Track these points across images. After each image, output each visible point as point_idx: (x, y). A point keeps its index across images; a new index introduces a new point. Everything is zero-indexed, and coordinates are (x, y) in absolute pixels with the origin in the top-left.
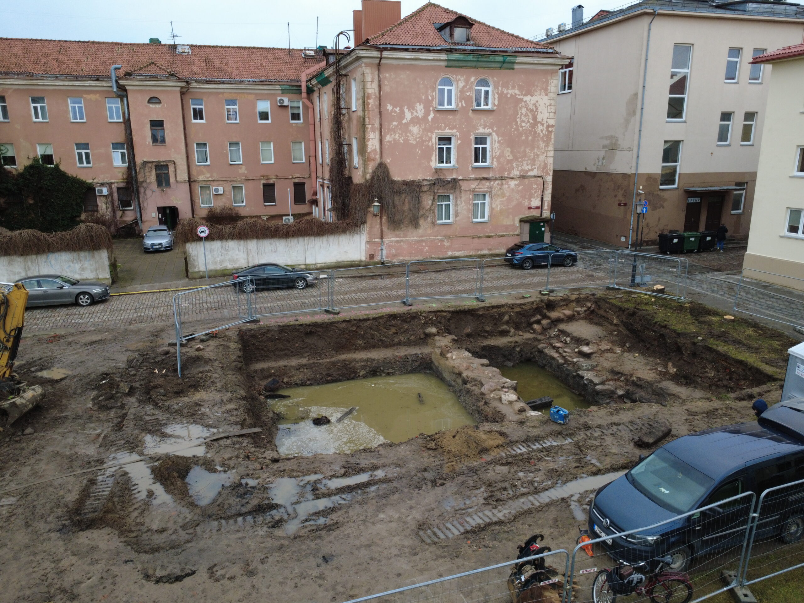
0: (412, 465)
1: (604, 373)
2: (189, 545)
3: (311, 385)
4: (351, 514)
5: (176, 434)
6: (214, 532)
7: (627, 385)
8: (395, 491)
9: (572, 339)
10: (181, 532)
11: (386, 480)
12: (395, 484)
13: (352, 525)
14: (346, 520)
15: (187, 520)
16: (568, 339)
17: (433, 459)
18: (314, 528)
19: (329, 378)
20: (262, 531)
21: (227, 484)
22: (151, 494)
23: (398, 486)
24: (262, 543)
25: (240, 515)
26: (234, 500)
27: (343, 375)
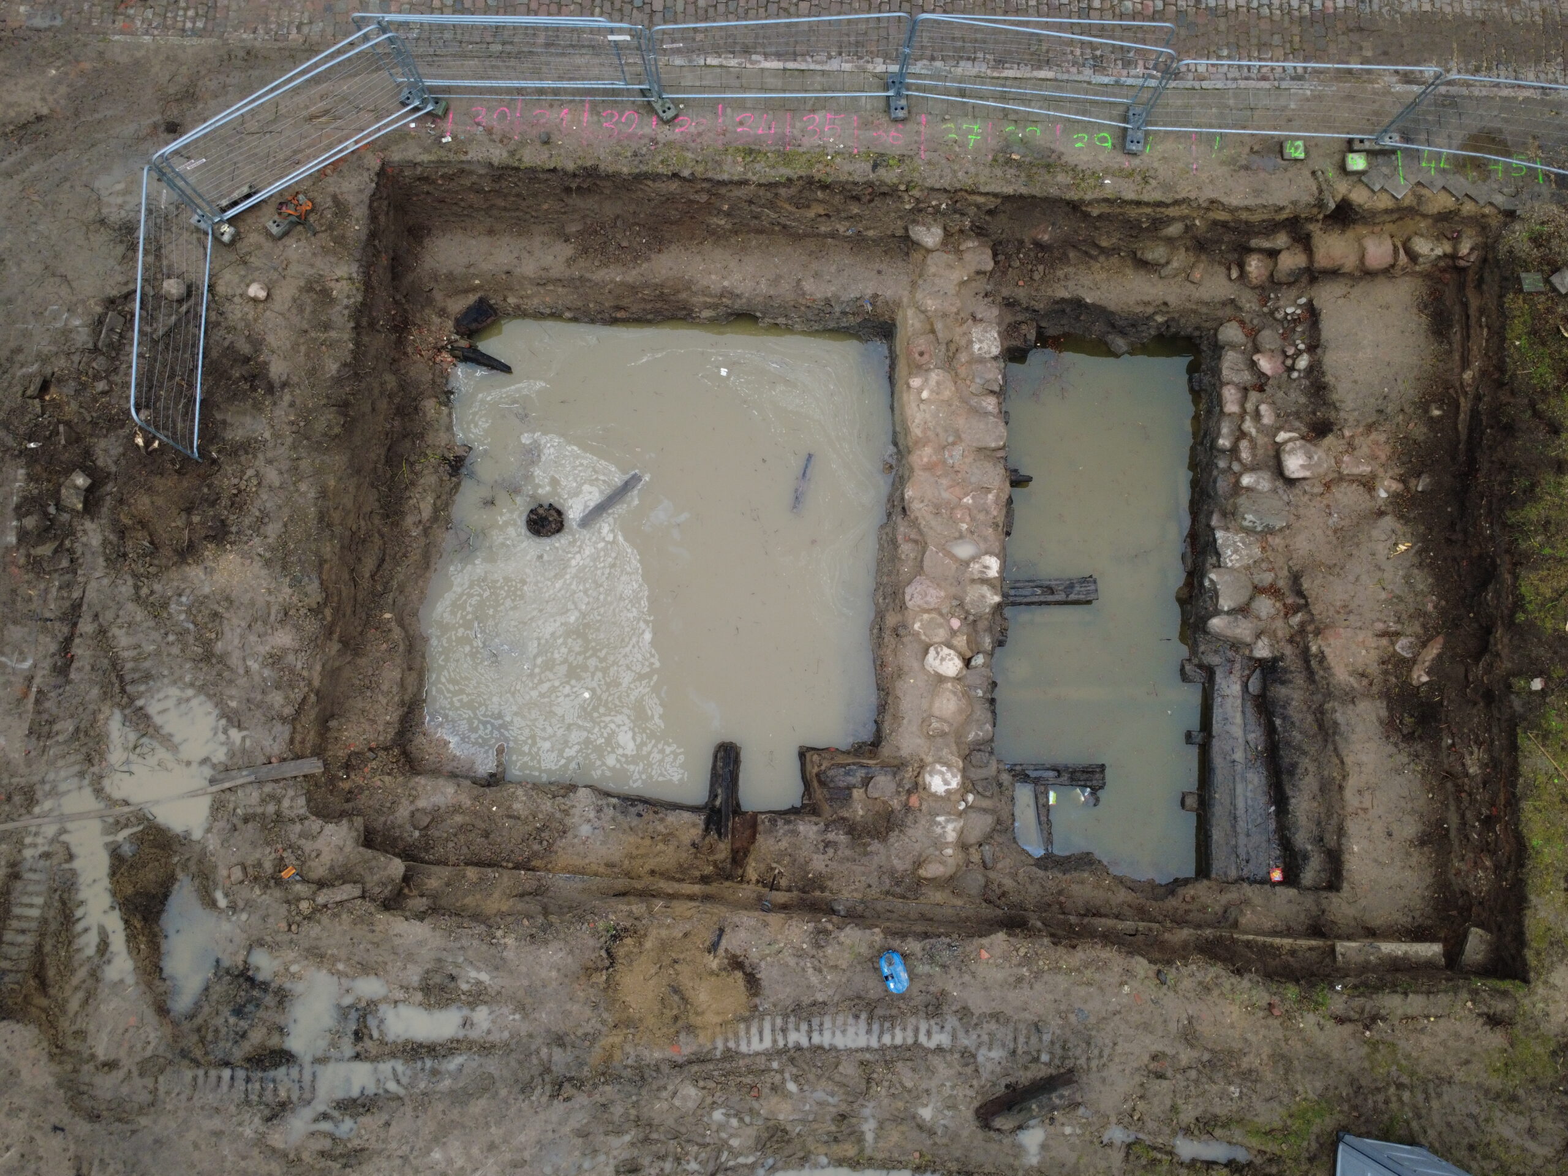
0: (546, 1017)
1: (1281, 561)
2: (143, 1121)
3: (575, 320)
4: (393, 1130)
5: (166, 730)
6: (183, 1097)
7: (1291, 641)
8: (485, 1085)
9: (1311, 369)
10: (138, 1082)
11: (486, 1049)
12: (492, 1065)
13: (384, 1164)
14: (381, 1146)
15: (149, 1053)
16: (1303, 362)
17: (588, 1012)
18: (327, 1144)
19: (619, 315)
20: (251, 1126)
21: (226, 963)
22: (104, 946)
23: (496, 1074)
24: (244, 1158)
25: (227, 1064)
26: (225, 1020)
27: (657, 312)
